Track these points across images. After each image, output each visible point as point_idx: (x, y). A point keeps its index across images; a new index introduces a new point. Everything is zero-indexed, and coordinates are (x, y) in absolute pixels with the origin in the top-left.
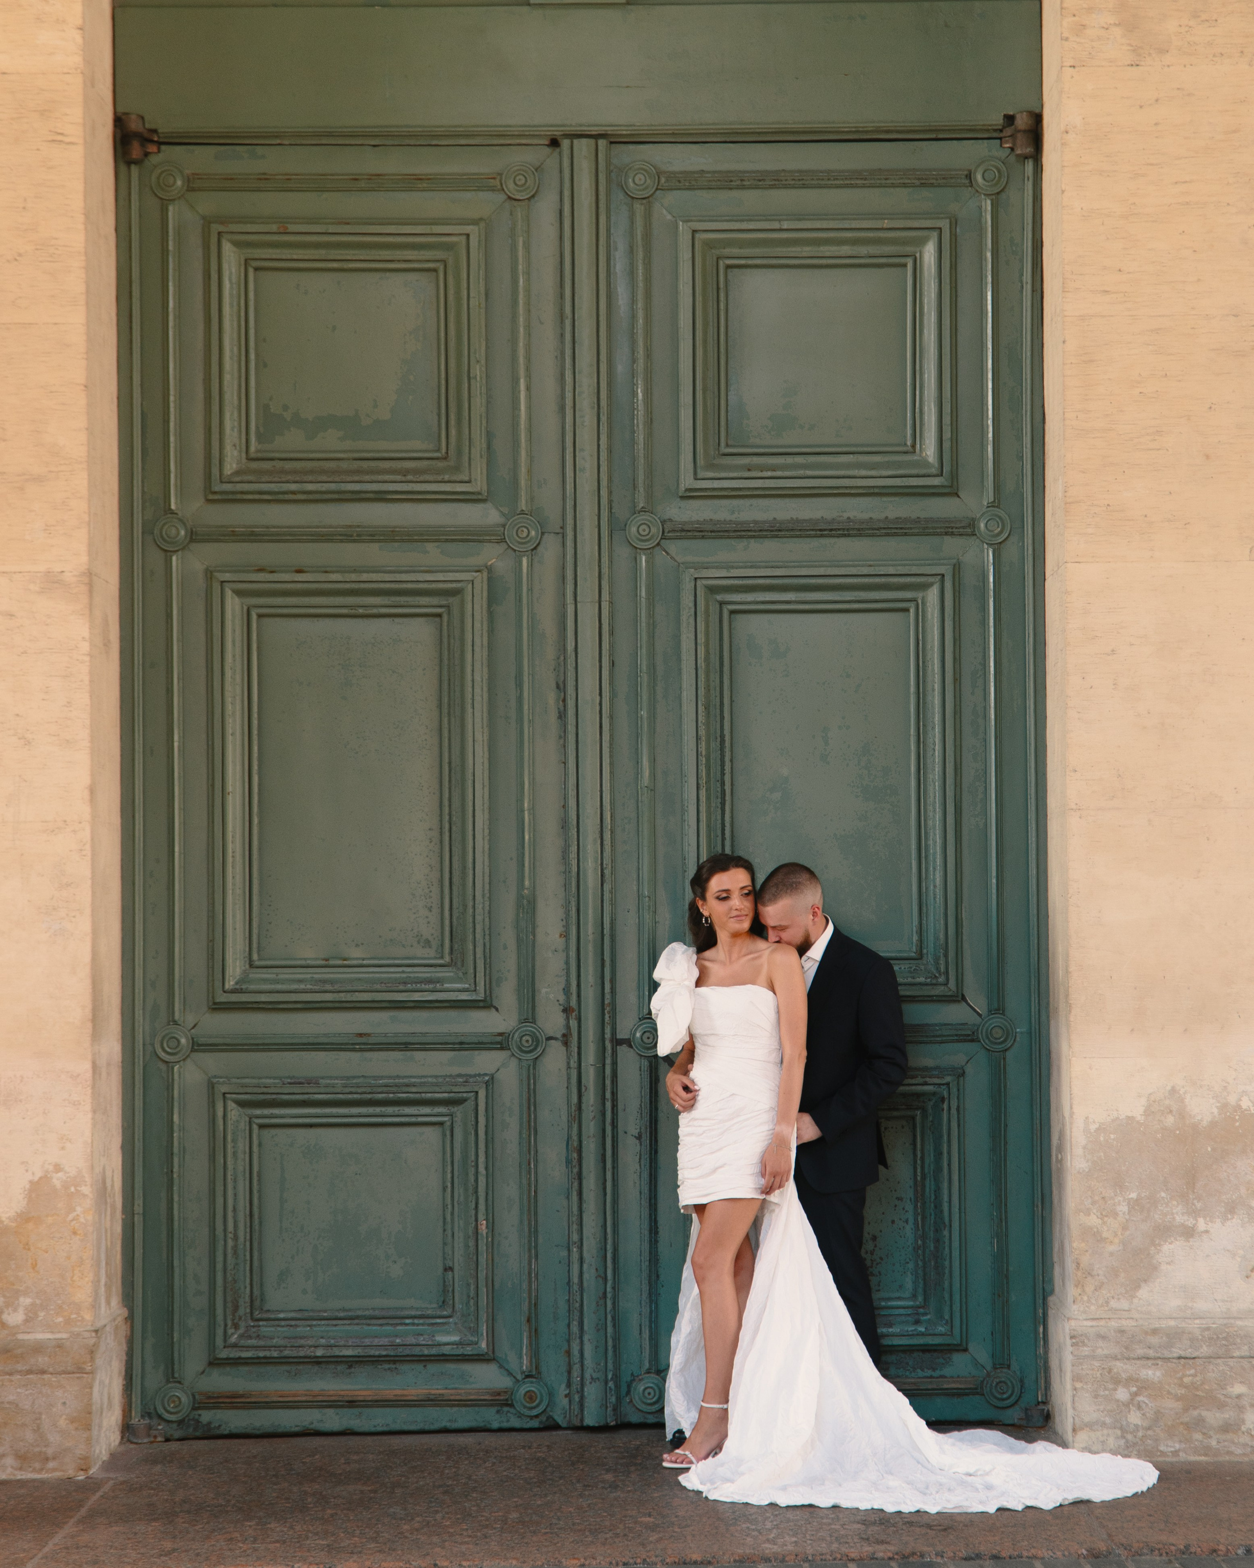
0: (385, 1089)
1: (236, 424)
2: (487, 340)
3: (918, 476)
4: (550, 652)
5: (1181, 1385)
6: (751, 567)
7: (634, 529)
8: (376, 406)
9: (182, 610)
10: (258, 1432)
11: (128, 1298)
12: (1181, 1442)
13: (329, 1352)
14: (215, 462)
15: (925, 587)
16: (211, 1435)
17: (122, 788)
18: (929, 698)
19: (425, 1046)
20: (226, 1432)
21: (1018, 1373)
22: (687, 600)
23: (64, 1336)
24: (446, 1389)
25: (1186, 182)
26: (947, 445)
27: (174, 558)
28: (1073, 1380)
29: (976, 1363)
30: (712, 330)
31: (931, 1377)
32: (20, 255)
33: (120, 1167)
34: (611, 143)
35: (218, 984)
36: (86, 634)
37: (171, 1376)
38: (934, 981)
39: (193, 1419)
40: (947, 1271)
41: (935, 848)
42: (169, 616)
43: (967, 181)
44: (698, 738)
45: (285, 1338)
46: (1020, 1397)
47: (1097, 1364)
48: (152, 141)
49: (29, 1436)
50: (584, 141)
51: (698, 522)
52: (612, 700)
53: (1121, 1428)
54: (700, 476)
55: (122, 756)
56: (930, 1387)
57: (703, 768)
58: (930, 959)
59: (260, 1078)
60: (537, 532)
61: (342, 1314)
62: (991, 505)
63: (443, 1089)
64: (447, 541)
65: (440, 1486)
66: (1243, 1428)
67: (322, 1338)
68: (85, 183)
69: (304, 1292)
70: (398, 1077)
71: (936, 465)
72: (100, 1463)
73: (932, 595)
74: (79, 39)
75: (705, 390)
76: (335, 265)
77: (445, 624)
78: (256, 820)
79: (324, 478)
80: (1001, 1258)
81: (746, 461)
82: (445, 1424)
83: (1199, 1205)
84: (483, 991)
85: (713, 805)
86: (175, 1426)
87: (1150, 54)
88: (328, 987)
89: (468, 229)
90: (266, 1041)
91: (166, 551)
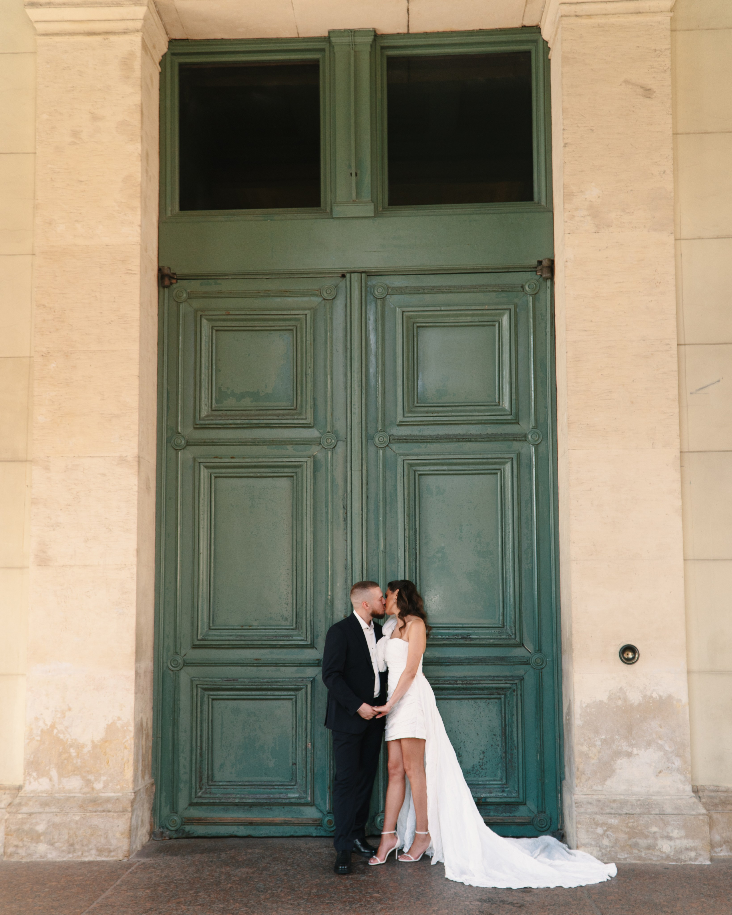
0: (267, 684)
1: (207, 396)
2: (314, 359)
3: (501, 415)
4: (341, 492)
5: (627, 827)
6: (428, 455)
7: (377, 439)
8: (266, 388)
9: (182, 475)
10: (209, 836)
11: (154, 775)
12: (627, 854)
13: (242, 801)
14: (198, 411)
15: (504, 463)
16: (189, 836)
17: (155, 551)
18: (507, 512)
19: (284, 665)
20: (196, 835)
21: (549, 815)
22: (400, 469)
23: (120, 794)
24: (293, 818)
25: (620, 282)
26: (514, 402)
27: (180, 453)
28: (576, 823)
29: (530, 811)
30: (411, 354)
31: (510, 816)
32: (112, 321)
33: (152, 717)
34: (368, 275)
35: (195, 637)
36: (136, 483)
37: (174, 809)
38: (510, 637)
39: (182, 830)
40: (516, 768)
41: (510, 578)
42: (177, 477)
43: (521, 289)
44: (405, 529)
45: (222, 794)
46: (550, 826)
47: (588, 816)
48: (174, 278)
49: (103, 840)
50: (356, 274)
51: (405, 436)
52: (367, 513)
53: (599, 847)
54: (405, 416)
55: (156, 537)
56: (509, 821)
57: (407, 543)
58: (508, 627)
59: (213, 678)
60: (335, 440)
61: (247, 784)
62: (534, 428)
63: (292, 684)
64: (296, 444)
65: (284, 870)
66: (657, 848)
67: (238, 794)
68: (141, 290)
69: (231, 773)
70: (273, 678)
71: (509, 410)
72: (136, 852)
73: (508, 467)
74: (139, 231)
75: (408, 379)
76: (250, 328)
77: (295, 480)
78: (212, 565)
79: (243, 418)
80: (542, 762)
81: (426, 409)
82: (292, 833)
83: (634, 742)
84: (310, 640)
85: (411, 559)
86: (174, 832)
87: (603, 228)
88: (243, 638)
89: (306, 312)
90: (216, 662)
91: (176, 450)
